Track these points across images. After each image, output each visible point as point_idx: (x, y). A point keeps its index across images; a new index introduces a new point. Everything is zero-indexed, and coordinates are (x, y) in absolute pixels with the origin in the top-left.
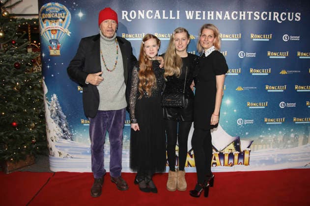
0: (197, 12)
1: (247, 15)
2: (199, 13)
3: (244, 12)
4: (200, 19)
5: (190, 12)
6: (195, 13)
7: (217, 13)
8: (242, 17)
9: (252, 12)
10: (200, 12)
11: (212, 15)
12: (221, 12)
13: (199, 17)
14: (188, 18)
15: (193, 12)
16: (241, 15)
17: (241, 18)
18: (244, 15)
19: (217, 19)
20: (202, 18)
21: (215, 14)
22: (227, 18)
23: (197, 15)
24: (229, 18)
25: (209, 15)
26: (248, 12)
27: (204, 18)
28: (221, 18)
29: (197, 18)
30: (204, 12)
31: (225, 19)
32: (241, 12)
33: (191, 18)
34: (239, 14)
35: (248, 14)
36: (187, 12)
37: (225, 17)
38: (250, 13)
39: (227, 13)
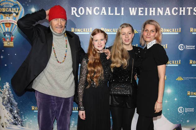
0: (140, 9)
1: (187, 11)
2: (141, 10)
3: (184, 8)
4: (143, 14)
5: (133, 9)
6: (138, 10)
7: (159, 9)
8: (182, 12)
9: (192, 8)
10: (143, 8)
11: (154, 11)
12: (162, 8)
13: (141, 13)
14: (131, 14)
15: (136, 8)
16: (181, 11)
17: (180, 14)
18: (184, 11)
19: (158, 14)
20: (144, 14)
21: (156, 10)
22: (167, 14)
23: (140, 11)
24: (169, 14)
25: (151, 11)
26: (187, 8)
27: (146, 14)
28: (162, 14)
29: (140, 14)
30: (146, 9)
31: (165, 14)
32: (181, 8)
33: (135, 14)
34: (179, 9)
35: (188, 9)
36: (130, 9)
37: (166, 13)
38: (189, 9)
39: (168, 9)
